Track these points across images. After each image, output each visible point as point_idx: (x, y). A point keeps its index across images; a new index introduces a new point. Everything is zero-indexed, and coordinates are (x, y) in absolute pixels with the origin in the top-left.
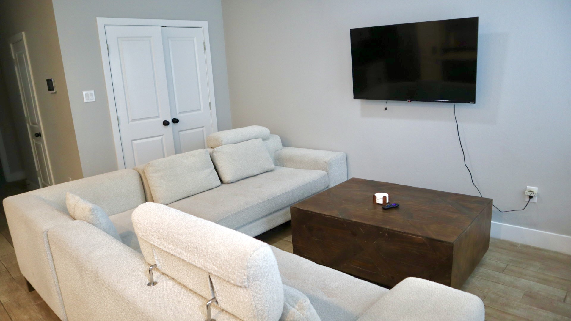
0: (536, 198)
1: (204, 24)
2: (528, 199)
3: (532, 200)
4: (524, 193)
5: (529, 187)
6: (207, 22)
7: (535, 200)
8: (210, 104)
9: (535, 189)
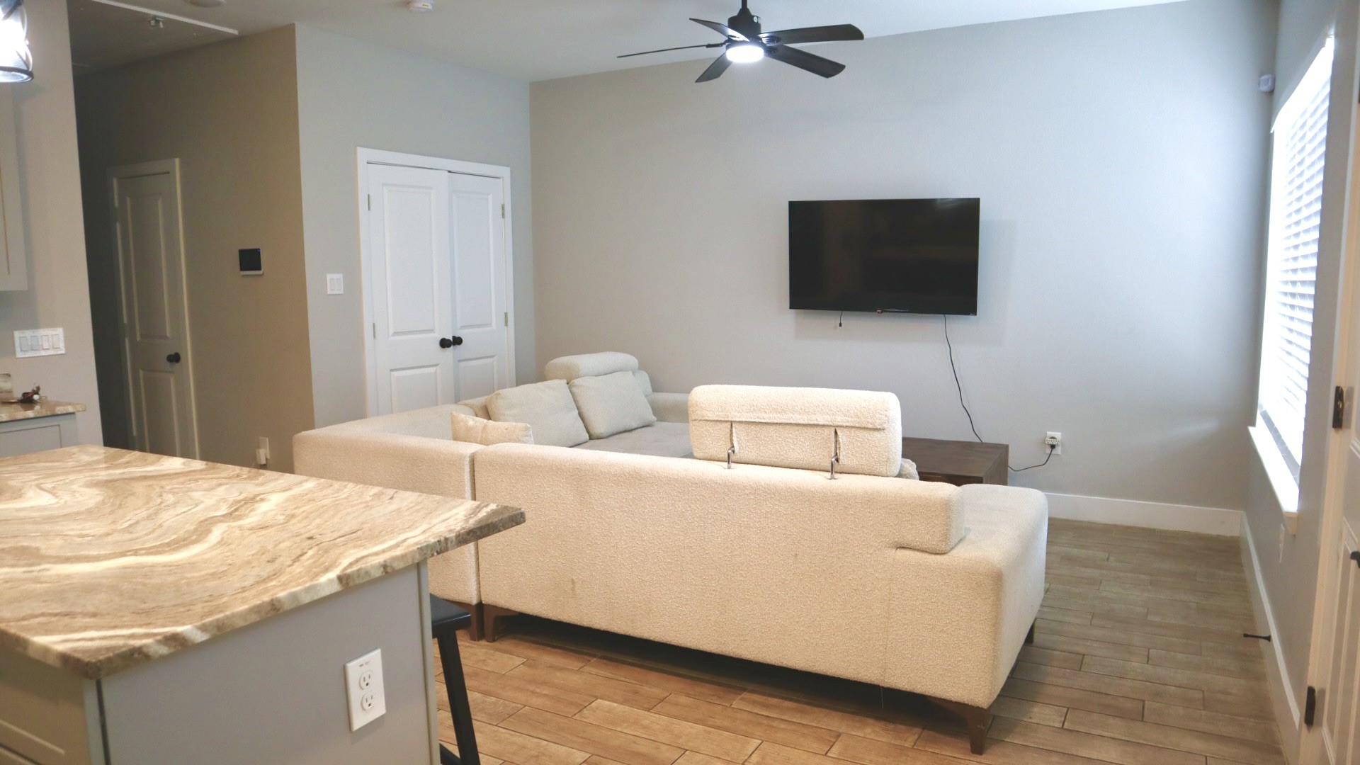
0: (1060, 448)
1: (505, 172)
2: (1048, 451)
3: (1054, 452)
4: (1044, 442)
5: (1050, 434)
6: (508, 169)
7: (1058, 450)
8: (506, 315)
9: (1058, 435)
